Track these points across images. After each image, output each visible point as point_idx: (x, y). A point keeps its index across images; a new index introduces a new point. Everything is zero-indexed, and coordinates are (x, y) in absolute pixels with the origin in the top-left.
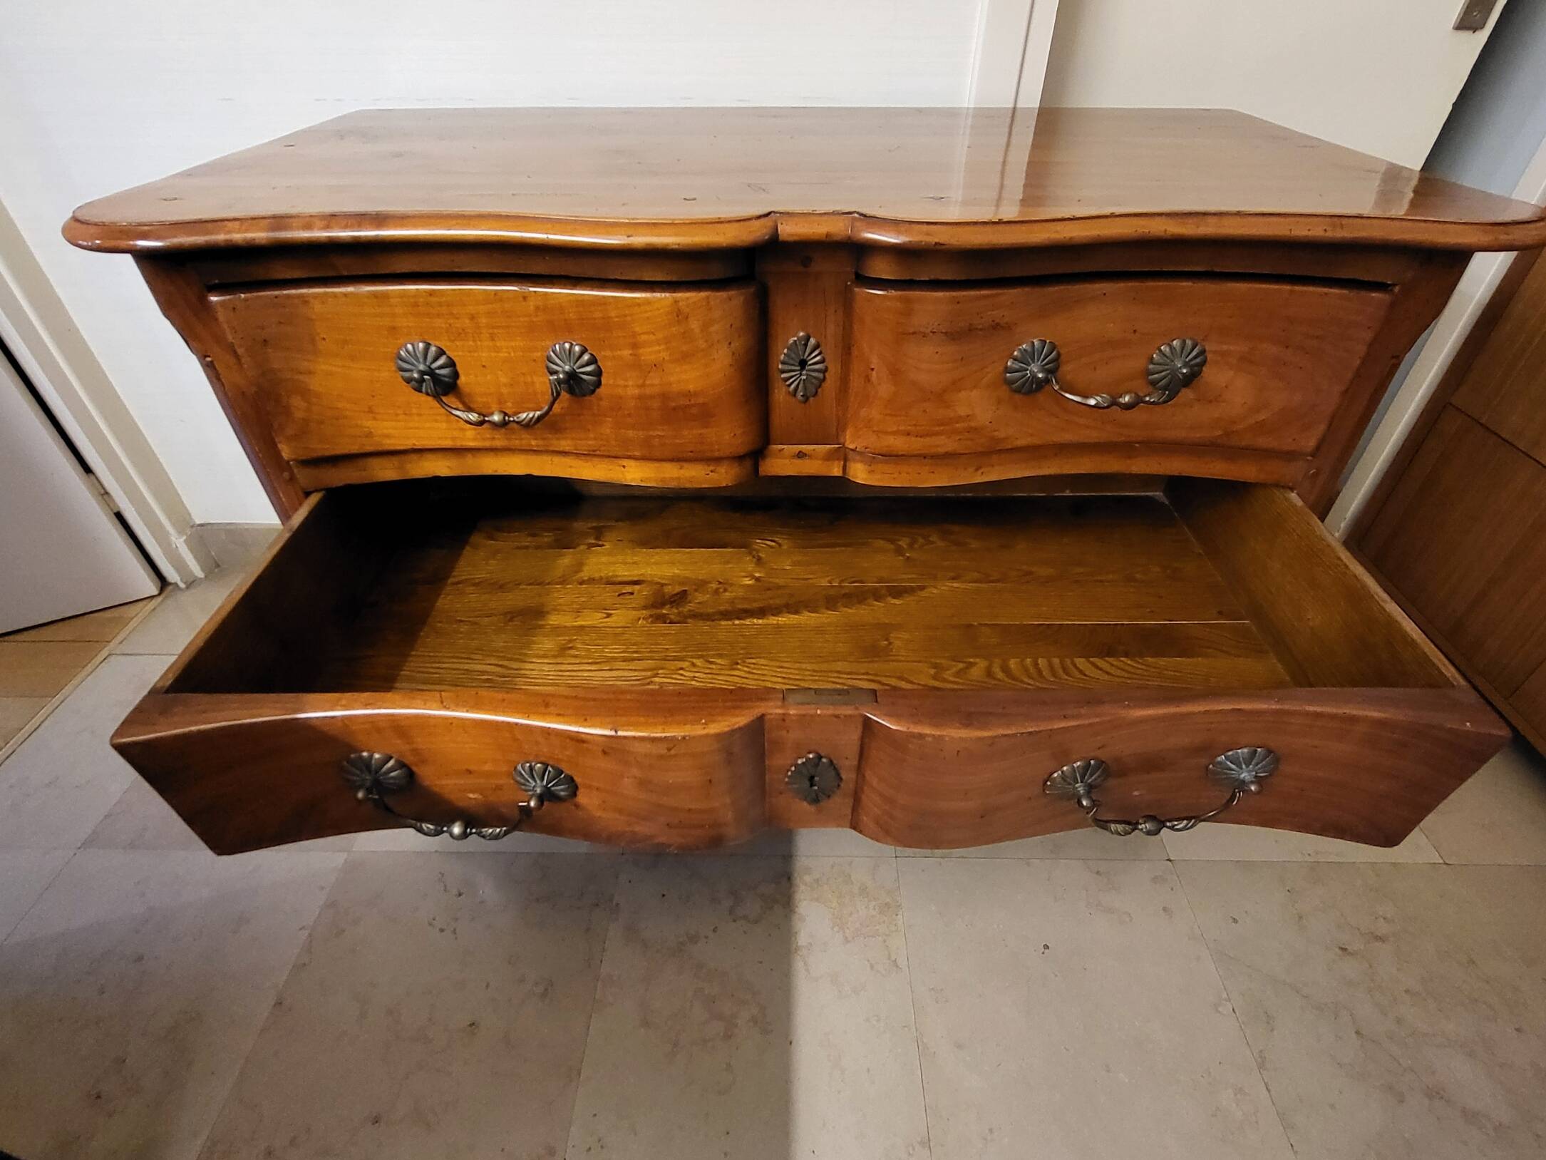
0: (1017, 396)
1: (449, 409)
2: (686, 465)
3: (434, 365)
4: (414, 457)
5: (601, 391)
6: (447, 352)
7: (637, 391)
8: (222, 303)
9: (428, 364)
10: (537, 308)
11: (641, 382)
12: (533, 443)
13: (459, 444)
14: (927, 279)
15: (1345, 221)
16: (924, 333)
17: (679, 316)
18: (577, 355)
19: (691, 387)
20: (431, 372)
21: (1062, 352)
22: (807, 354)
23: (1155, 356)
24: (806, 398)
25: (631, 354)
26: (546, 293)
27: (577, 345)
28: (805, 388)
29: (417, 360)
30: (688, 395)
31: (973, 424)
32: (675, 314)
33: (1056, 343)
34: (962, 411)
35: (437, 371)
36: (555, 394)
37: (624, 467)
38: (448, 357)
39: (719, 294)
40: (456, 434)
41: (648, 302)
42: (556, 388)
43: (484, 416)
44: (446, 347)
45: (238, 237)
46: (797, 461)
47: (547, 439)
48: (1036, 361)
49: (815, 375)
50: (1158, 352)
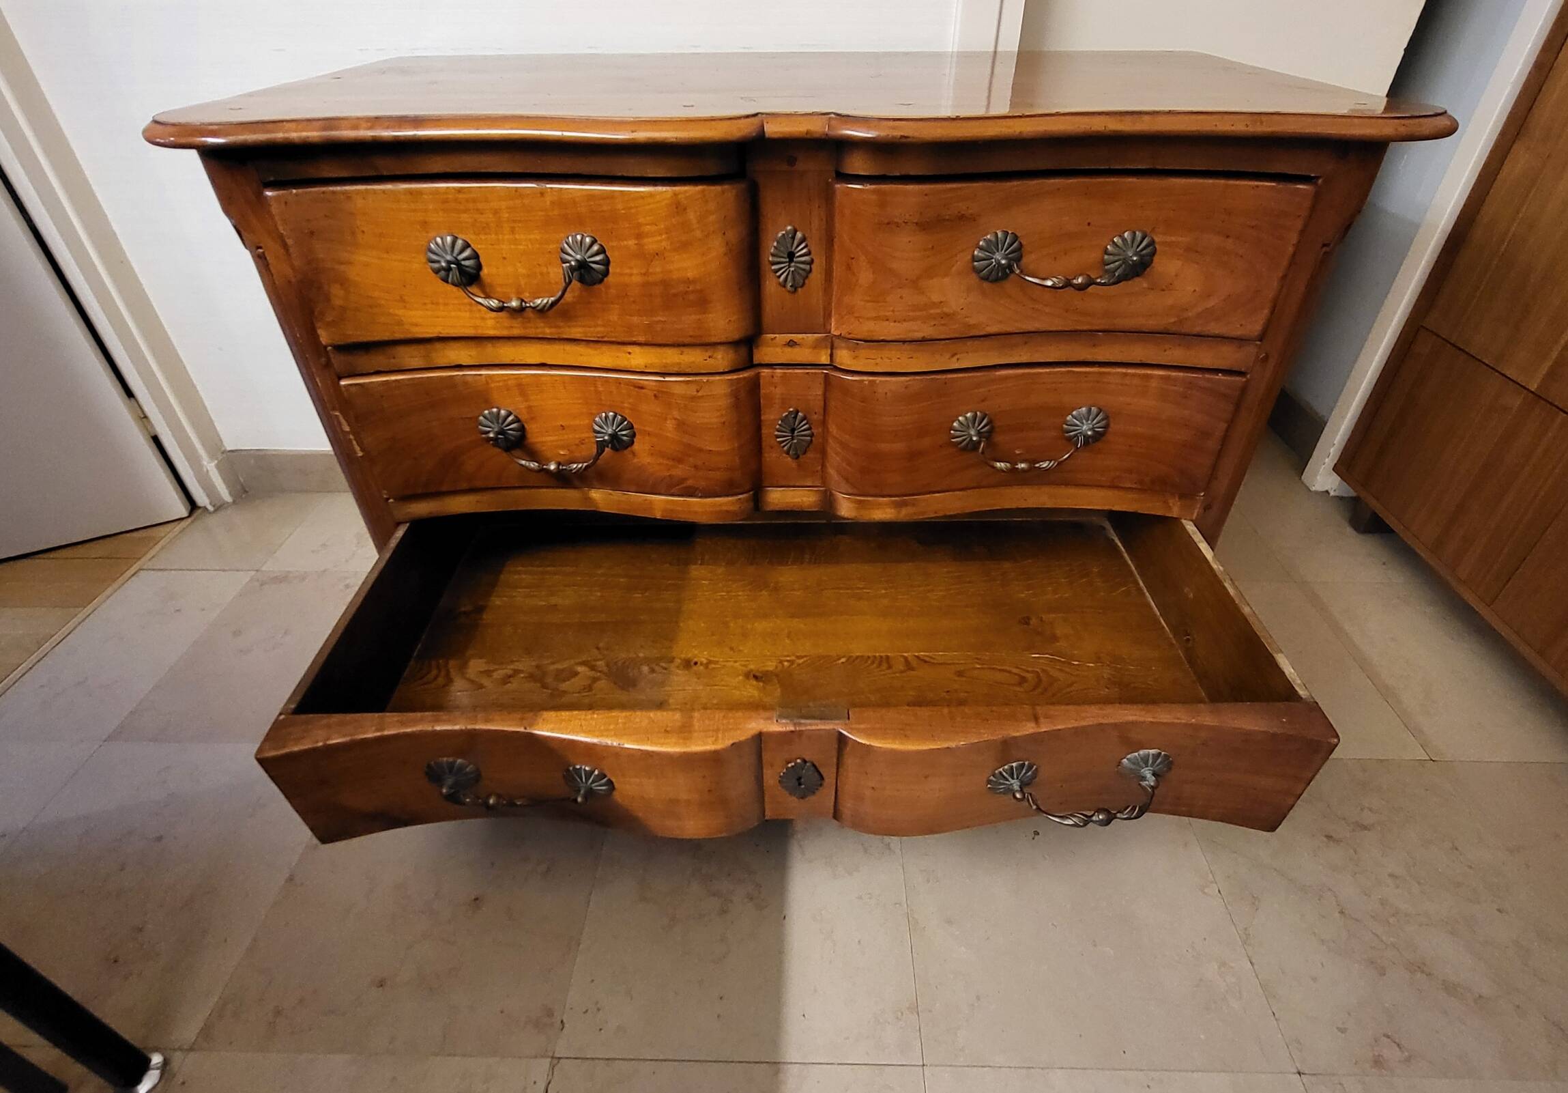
0: (986, 284)
1: (474, 297)
2: (686, 350)
3: (461, 257)
4: (438, 345)
5: (610, 279)
6: (472, 245)
7: (640, 280)
8: (276, 198)
9: (455, 255)
10: (552, 203)
11: (643, 271)
12: (548, 330)
13: (480, 332)
14: (898, 174)
15: (1264, 118)
16: (898, 223)
17: (678, 207)
18: (587, 245)
19: (690, 275)
20: (457, 263)
21: (1024, 243)
22: (794, 248)
23: (1109, 247)
24: (795, 288)
25: (636, 244)
26: (562, 190)
27: (588, 236)
28: (794, 279)
29: (445, 251)
30: (688, 282)
31: (946, 310)
32: (675, 206)
33: (1019, 235)
34: (935, 298)
35: (463, 263)
36: (567, 281)
37: (630, 353)
38: (473, 250)
39: (713, 188)
40: (478, 322)
41: (651, 195)
42: (569, 276)
43: (503, 303)
44: (471, 239)
45: (295, 135)
46: (788, 350)
47: (560, 327)
48: (1000, 250)
49: (802, 266)
50: (1111, 243)
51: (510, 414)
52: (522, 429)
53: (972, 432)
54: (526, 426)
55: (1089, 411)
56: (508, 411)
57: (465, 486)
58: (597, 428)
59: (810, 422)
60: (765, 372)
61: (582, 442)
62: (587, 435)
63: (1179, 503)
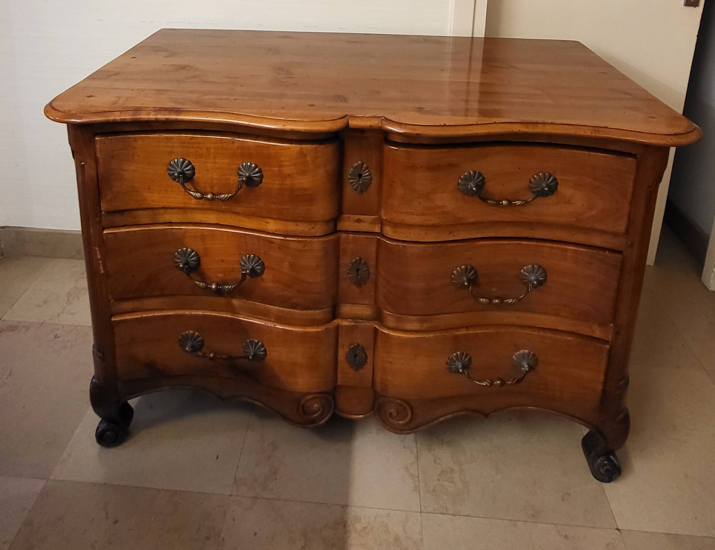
1: (187, 190)
2: (299, 223)
3: (185, 170)
4: (162, 211)
5: (262, 185)
6: (192, 163)
7: (278, 187)
8: (100, 141)
9: (182, 168)
10: (238, 147)
11: (281, 182)
12: (224, 207)
13: (186, 206)
14: (417, 143)
16: (417, 167)
17: (302, 154)
18: (253, 169)
19: (305, 186)
20: (183, 173)
21: (485, 177)
22: (362, 171)
24: (362, 192)
25: (278, 170)
26: (243, 141)
27: (254, 164)
28: (361, 187)
29: (177, 165)
30: (305, 190)
31: (445, 210)
32: (300, 154)
33: (482, 173)
34: (439, 204)
35: (186, 172)
36: (240, 187)
37: (268, 223)
38: (192, 166)
39: (321, 146)
40: (186, 201)
41: (289, 148)
42: (241, 184)
43: (204, 195)
44: (193, 161)
46: (357, 224)
47: (231, 207)
48: (472, 180)
49: (366, 181)
51: (193, 251)
52: (199, 260)
53: (464, 278)
54: (201, 259)
55: (533, 267)
56: (192, 249)
57: (158, 293)
58: (243, 263)
59: (368, 266)
60: (344, 235)
61: (232, 270)
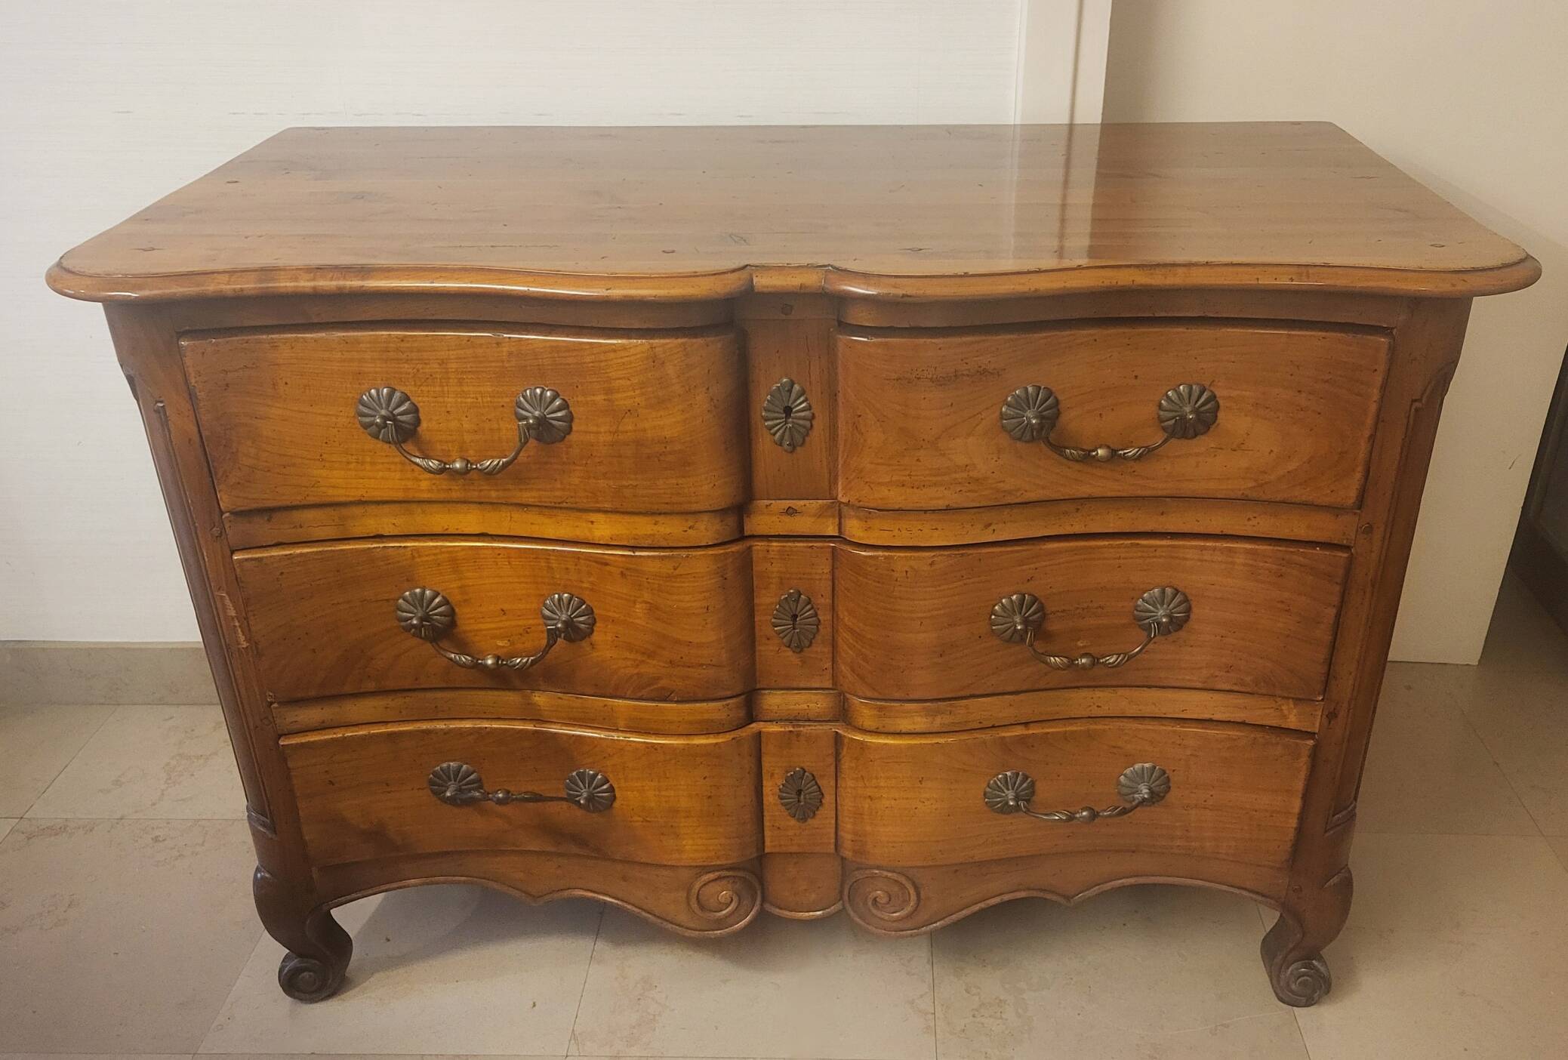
0: (1019, 444)
1: (408, 457)
2: (660, 519)
3: (396, 412)
4: (357, 511)
5: (572, 437)
6: (412, 398)
7: (609, 438)
8: (191, 348)
9: (390, 409)
10: (510, 354)
11: (613, 429)
12: (494, 494)
13: (410, 495)
14: (908, 326)
15: (1311, 271)
16: (910, 379)
17: (654, 360)
18: (548, 400)
19: (667, 434)
20: (393, 418)
21: (1060, 398)
22: (790, 402)
23: (1163, 402)
24: (793, 446)
25: (605, 400)
26: (521, 340)
27: (549, 390)
28: (792, 438)
29: (380, 405)
30: (665, 441)
31: (974, 474)
32: (651, 360)
33: (1054, 389)
34: (960, 460)
35: (400, 417)
36: (523, 441)
37: (592, 522)
38: (412, 403)
39: (697, 340)
40: (410, 484)
41: (624, 348)
42: (525, 434)
43: (445, 464)
44: (411, 391)
46: (786, 519)
47: (509, 490)
48: (1031, 407)
49: (801, 422)
50: (1165, 398)
51: (437, 594)
52: (452, 613)
53: (1018, 619)
54: (457, 610)
55: (1163, 592)
56: (435, 591)
57: (371, 686)
58: (547, 613)
59: (815, 606)
60: (759, 546)
61: (527, 630)
62: (535, 621)
63: (1295, 711)
